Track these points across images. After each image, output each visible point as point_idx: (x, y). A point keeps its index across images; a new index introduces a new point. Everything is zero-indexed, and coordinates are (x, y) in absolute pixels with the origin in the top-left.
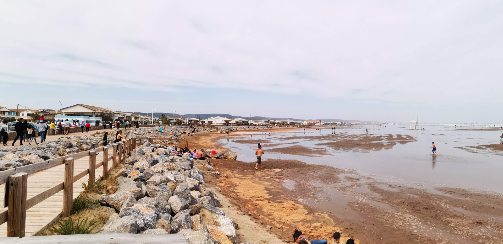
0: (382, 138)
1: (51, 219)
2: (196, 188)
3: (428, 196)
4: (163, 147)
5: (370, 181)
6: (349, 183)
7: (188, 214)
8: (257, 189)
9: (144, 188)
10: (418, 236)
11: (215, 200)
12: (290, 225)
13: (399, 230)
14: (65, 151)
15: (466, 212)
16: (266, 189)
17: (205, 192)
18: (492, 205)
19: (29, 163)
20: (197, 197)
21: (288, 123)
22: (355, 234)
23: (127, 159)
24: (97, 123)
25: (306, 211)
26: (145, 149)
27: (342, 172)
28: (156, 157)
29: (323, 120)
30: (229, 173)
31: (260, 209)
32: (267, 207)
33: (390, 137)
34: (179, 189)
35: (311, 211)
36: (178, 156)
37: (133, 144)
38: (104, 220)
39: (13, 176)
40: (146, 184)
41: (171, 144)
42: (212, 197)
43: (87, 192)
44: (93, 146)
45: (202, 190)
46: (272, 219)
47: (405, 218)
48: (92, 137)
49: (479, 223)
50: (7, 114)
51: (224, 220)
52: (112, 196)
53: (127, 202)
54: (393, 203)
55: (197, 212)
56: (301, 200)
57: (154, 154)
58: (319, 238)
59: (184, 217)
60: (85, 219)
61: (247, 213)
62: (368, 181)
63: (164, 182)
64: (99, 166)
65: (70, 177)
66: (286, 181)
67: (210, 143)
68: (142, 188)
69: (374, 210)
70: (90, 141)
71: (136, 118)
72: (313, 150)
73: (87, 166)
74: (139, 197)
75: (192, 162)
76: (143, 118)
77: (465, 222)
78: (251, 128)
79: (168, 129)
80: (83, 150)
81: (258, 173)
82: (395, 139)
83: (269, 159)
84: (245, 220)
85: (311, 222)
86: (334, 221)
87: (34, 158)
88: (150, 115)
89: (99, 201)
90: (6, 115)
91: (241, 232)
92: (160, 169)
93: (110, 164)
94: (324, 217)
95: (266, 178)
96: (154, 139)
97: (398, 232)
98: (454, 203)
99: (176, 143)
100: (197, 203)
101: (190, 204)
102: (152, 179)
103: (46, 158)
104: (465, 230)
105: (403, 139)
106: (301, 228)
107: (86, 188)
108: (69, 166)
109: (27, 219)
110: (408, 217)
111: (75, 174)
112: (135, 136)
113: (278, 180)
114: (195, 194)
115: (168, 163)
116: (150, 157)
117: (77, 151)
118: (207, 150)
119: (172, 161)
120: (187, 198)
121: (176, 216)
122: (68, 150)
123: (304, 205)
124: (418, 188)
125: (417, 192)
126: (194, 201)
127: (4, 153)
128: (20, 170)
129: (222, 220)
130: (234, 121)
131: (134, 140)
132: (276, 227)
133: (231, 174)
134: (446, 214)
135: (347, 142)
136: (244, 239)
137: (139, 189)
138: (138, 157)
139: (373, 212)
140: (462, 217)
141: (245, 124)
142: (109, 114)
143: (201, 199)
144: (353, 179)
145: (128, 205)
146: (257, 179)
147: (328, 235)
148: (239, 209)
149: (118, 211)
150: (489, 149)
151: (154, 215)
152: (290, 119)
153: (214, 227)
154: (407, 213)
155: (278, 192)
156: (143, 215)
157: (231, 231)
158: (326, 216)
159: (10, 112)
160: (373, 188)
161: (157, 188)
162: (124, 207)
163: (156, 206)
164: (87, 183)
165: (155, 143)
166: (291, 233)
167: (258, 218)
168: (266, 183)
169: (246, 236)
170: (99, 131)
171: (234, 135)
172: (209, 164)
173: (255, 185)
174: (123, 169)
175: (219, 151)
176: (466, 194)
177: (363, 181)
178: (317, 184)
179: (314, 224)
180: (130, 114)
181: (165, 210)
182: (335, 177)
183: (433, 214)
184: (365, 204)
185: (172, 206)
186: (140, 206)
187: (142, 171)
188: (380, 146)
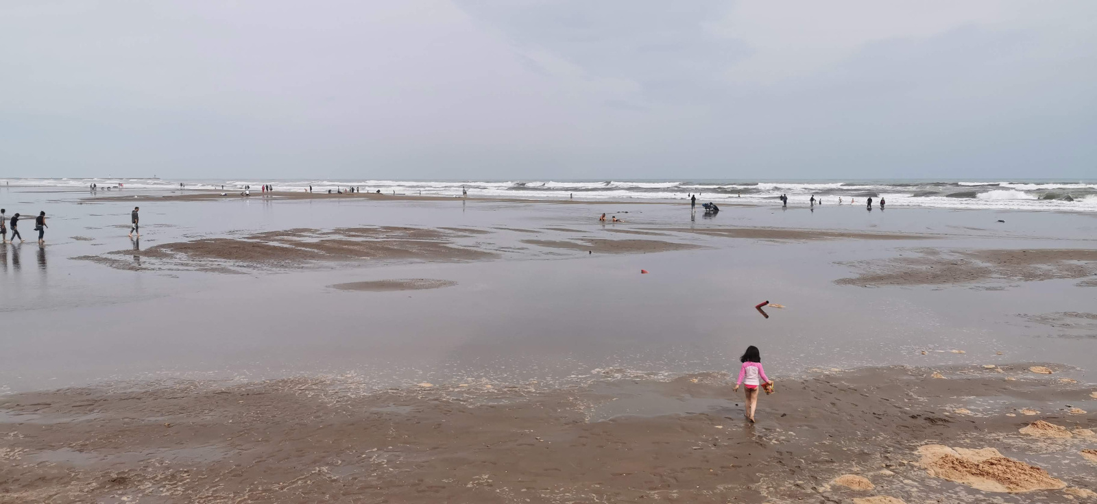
18: (165, 419)
49: (120, 481)
134: (8, 482)
140: (65, 478)
150: (182, 256)
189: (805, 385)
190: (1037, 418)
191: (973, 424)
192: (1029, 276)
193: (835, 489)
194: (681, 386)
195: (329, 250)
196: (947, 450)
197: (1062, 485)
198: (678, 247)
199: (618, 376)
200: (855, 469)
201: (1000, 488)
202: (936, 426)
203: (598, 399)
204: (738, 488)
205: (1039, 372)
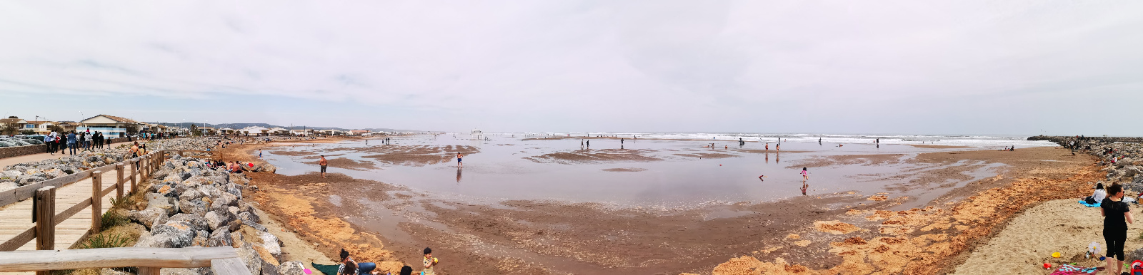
0: (440, 149)
1: (80, 236)
2: (234, 204)
3: (493, 212)
4: (195, 160)
5: (425, 198)
6: (401, 201)
7: (227, 230)
8: (302, 204)
9: (177, 204)
10: (479, 257)
11: (254, 215)
12: (337, 244)
13: (457, 252)
14: (89, 165)
15: (529, 224)
16: (312, 204)
17: (244, 208)
18: (552, 214)
19: (52, 177)
20: (235, 213)
21: (333, 133)
22: (406, 258)
23: (156, 174)
24: (122, 134)
25: (353, 231)
26: (175, 162)
27: (392, 188)
28: (188, 171)
29: (371, 129)
30: (267, 187)
31: (305, 226)
32: (313, 223)
33: (449, 148)
34: (216, 204)
35: (358, 230)
36: (213, 169)
37: (162, 157)
38: (135, 238)
39: (40, 190)
40: (178, 199)
41: (204, 157)
42: (252, 213)
43: (116, 208)
44: (118, 159)
45: (241, 205)
46: (319, 236)
47: (465, 238)
48: (117, 150)
49: (540, 233)
50: (25, 126)
51: (267, 237)
52: (142, 212)
53: (158, 219)
54: (451, 223)
55: (237, 228)
56: (347, 217)
57: (186, 168)
58: (367, 261)
59: (224, 233)
60: (117, 236)
61: (292, 230)
62: (422, 198)
63: (199, 197)
64: (127, 180)
65: (98, 192)
66: (332, 196)
67: (246, 155)
68: (174, 204)
69: (428, 231)
70: (115, 154)
71: (162, 129)
72: (359, 162)
73: (115, 181)
74: (171, 213)
75: (228, 176)
76: (171, 129)
77: (528, 234)
78: (293, 138)
79: (200, 140)
80: (107, 164)
81: (302, 187)
82: (454, 151)
83: (313, 173)
84: (290, 237)
85: (358, 242)
86: (383, 242)
87: (57, 173)
88: (178, 125)
89: (129, 218)
90: (25, 128)
91: (286, 249)
92: (193, 184)
93: (138, 178)
94: (372, 238)
95: (311, 192)
96: (184, 151)
97: (456, 255)
98: (517, 216)
99: (209, 156)
100: (236, 219)
101: (229, 221)
102: (185, 194)
103: (69, 172)
104: (527, 243)
105: (463, 150)
106: (348, 249)
107: (114, 204)
108: (97, 180)
109: (56, 236)
110: (468, 237)
111: (103, 188)
112: (162, 149)
113: (324, 195)
114: (233, 210)
115: (202, 177)
116: (181, 170)
117: (102, 165)
118: (243, 163)
119: (206, 174)
120: (225, 215)
121: (213, 233)
122: (92, 164)
123: (351, 223)
124: (482, 204)
125: (480, 209)
126: (232, 217)
127: (25, 167)
128: (48, 184)
129: (266, 237)
130: (272, 131)
131: (163, 153)
132: (323, 245)
133: (271, 188)
134: (510, 228)
135: (396, 154)
136: (290, 257)
137: (172, 205)
138: (167, 171)
139: (427, 233)
140: (525, 229)
141: (286, 134)
142: (134, 125)
143: (240, 215)
144: (404, 196)
145: (160, 222)
146: (301, 194)
147: (376, 258)
148: (284, 225)
149: (149, 229)
150: (552, 159)
151: (190, 232)
152: (335, 129)
153: (258, 245)
154: (468, 233)
155: (324, 208)
156: (177, 231)
157: (275, 248)
158: (375, 237)
159: (28, 124)
160: (428, 206)
161: (191, 204)
162: (156, 224)
163: (192, 222)
164: (115, 198)
165: (186, 156)
166: (338, 252)
167: (303, 235)
168: (311, 198)
169: (291, 254)
170: (123, 143)
171: (272, 146)
172: (246, 178)
173: (299, 200)
174: (152, 184)
175: (256, 164)
176: (529, 205)
177: (416, 199)
178: (364, 201)
179: (362, 245)
180: (156, 125)
181: (201, 227)
182: (384, 194)
183: (496, 230)
184: (418, 225)
185: (209, 223)
186: (174, 223)
187: (173, 185)
188: (437, 159)
189: (776, 204)
190: (850, 208)
191: (831, 213)
192: (845, 163)
193: (788, 240)
194: (737, 207)
195: (600, 157)
196: (823, 222)
197: (860, 229)
198: (731, 156)
200: (794, 232)
201: (841, 233)
202: (819, 214)
203: (708, 212)
204: (757, 242)
205: (850, 194)
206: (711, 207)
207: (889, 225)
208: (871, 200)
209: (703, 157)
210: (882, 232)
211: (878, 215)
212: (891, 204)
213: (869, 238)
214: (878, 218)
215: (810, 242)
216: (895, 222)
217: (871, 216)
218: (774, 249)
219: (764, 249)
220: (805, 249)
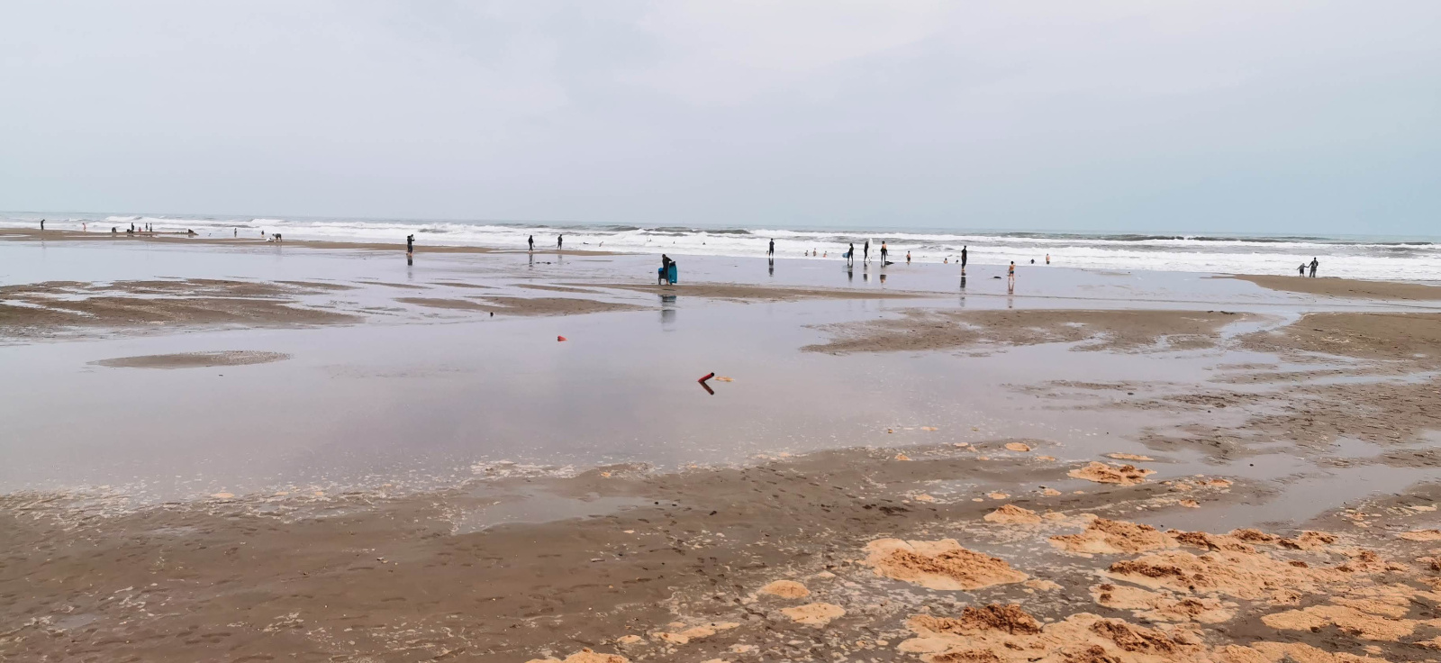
189: (745, 475)
190: (1006, 501)
191: (934, 512)
193: (762, 599)
194: (590, 483)
195: (100, 311)
196: (900, 544)
197: (1024, 578)
198: (610, 307)
199: (506, 473)
200: (790, 573)
201: (955, 585)
202: (893, 516)
203: (472, 504)
204: (641, 607)
205: (1014, 450)
206: (491, 484)
207: (1134, 577)
208: (1083, 479)
209: (499, 310)
210: (1104, 597)
211: (1098, 533)
212: (1156, 502)
213: (1052, 613)
214: (1098, 545)
215: (838, 611)
216: (1159, 572)
217: (1072, 537)
218: (705, 629)
219: (666, 630)
220: (819, 635)
